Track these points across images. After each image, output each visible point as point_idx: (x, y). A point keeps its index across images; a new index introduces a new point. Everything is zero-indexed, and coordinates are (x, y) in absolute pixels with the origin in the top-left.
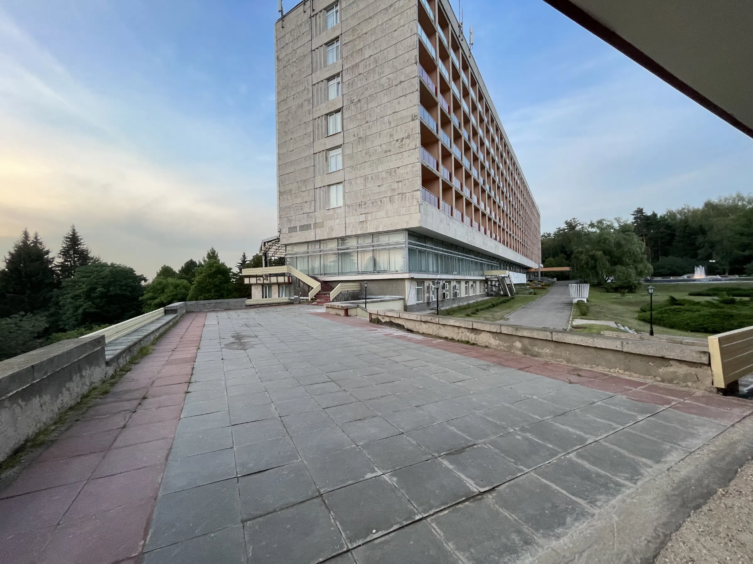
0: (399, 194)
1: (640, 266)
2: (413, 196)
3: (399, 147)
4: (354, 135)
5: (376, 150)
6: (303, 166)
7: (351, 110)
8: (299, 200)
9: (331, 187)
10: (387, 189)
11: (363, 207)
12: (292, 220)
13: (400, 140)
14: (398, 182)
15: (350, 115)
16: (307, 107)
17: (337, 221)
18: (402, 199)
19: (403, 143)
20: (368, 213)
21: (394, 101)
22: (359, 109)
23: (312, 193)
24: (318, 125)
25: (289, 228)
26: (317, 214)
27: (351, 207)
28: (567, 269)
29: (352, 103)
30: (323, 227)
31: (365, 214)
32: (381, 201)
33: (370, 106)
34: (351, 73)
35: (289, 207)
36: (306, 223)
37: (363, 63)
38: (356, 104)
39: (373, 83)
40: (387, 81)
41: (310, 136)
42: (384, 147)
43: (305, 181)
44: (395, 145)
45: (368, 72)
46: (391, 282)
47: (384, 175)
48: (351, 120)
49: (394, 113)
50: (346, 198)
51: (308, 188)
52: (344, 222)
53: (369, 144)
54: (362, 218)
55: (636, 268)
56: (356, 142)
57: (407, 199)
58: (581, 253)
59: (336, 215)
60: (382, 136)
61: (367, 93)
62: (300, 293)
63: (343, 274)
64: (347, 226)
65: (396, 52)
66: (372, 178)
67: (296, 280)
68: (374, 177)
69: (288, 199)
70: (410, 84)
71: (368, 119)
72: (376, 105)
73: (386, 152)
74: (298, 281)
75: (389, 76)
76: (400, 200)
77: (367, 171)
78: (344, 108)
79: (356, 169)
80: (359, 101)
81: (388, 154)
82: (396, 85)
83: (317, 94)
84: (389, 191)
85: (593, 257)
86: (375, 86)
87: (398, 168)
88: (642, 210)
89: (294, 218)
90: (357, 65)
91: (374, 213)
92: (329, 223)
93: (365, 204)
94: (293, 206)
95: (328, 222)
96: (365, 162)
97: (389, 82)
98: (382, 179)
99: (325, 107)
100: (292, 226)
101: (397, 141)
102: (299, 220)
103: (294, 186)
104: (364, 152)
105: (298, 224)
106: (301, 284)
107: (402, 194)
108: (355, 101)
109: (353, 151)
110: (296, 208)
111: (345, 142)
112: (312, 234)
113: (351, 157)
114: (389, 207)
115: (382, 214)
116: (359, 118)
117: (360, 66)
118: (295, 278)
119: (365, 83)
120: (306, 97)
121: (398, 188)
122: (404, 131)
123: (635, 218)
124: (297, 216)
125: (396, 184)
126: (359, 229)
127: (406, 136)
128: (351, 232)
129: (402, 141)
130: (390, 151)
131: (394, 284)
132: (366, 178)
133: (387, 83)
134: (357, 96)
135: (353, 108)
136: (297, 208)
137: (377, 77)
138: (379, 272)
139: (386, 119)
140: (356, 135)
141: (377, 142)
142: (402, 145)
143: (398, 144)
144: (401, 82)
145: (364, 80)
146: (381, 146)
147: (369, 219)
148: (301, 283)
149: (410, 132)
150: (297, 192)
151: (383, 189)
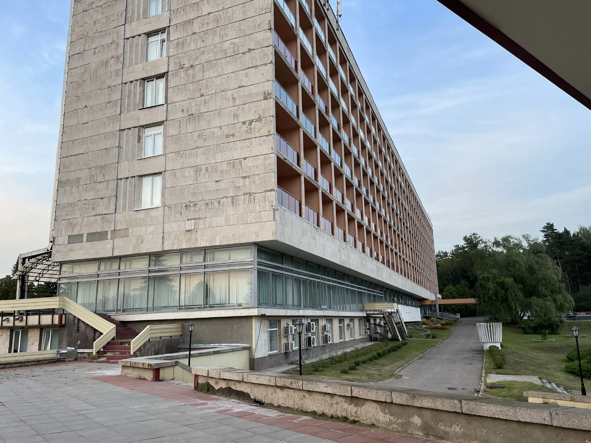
0: (245, 194)
1: (559, 297)
2: (265, 198)
3: (247, 131)
4: (183, 111)
5: (213, 133)
6: (103, 146)
7: (180, 77)
8: (90, 195)
9: (145, 179)
10: (228, 186)
11: (192, 209)
12: (76, 225)
13: (247, 123)
14: (244, 177)
15: (178, 84)
16: (114, 66)
17: (151, 228)
18: (250, 201)
19: (252, 126)
20: (199, 218)
21: (240, 72)
22: (191, 77)
23: (113, 185)
24: (130, 92)
25: (70, 237)
26: (118, 216)
27: (173, 209)
28: (472, 301)
29: (181, 68)
30: (128, 236)
31: (194, 219)
32: (219, 202)
33: (207, 75)
34: (182, 31)
35: (73, 205)
36: (99, 230)
37: (198, 20)
38: (187, 70)
39: (212, 47)
40: (232, 46)
41: (116, 106)
42: (226, 130)
43: (102, 167)
44: (240, 128)
45: (206, 32)
46: (231, 321)
47: (224, 166)
48: (179, 90)
49: (239, 87)
50: (166, 196)
51: (107, 178)
52: (161, 231)
53: (203, 125)
54: (190, 225)
55: (555, 301)
56: (185, 119)
57: (257, 201)
58: (488, 279)
59: (149, 219)
60: (222, 116)
61: (203, 59)
62: (79, 342)
63: (155, 309)
64: (166, 237)
65: (244, 13)
66: (207, 170)
67: (74, 321)
68: (210, 169)
69: (72, 193)
70: (262, 54)
71: (203, 91)
72: (216, 75)
73: (228, 136)
74: (76, 321)
75: (234, 41)
76: (247, 202)
77: (200, 160)
78: (169, 73)
79: (184, 156)
80: (192, 66)
81: (231, 139)
82: (244, 53)
83: (131, 52)
84: (232, 189)
85: (502, 285)
86: (215, 50)
87: (245, 159)
88: (552, 225)
89: (80, 220)
90: (190, 22)
91: (208, 219)
92: (135, 232)
93: (195, 205)
94: (79, 203)
95: (135, 229)
96: (197, 148)
97: (234, 48)
98: (221, 172)
99: (141, 70)
100: (75, 233)
101: (244, 123)
102: (87, 226)
103: (84, 174)
104: (196, 134)
105: (85, 231)
106: (82, 327)
107: (250, 194)
108: (186, 66)
109: (180, 131)
110: (84, 206)
111: (169, 119)
112: (108, 246)
113: (177, 139)
114: (231, 211)
115: (220, 220)
116: (191, 88)
117: (195, 24)
118: (72, 318)
119: (200, 44)
120: (114, 54)
121: (245, 186)
122: (253, 112)
123: (545, 235)
124: (85, 219)
125: (242, 180)
126: (184, 241)
127: (257, 118)
128: (172, 245)
129: (250, 124)
130: (233, 135)
131: (236, 325)
132: (197, 169)
133: (232, 50)
134: (189, 60)
135: (182, 75)
136: (87, 206)
137: (217, 39)
138: (212, 307)
139: (229, 93)
140: (185, 111)
141: (216, 123)
142: (250, 129)
143: (244, 128)
144: (250, 50)
145: (199, 42)
146: (221, 128)
147: (201, 227)
148: (81, 324)
149: (261, 113)
150: (88, 182)
151: (222, 185)
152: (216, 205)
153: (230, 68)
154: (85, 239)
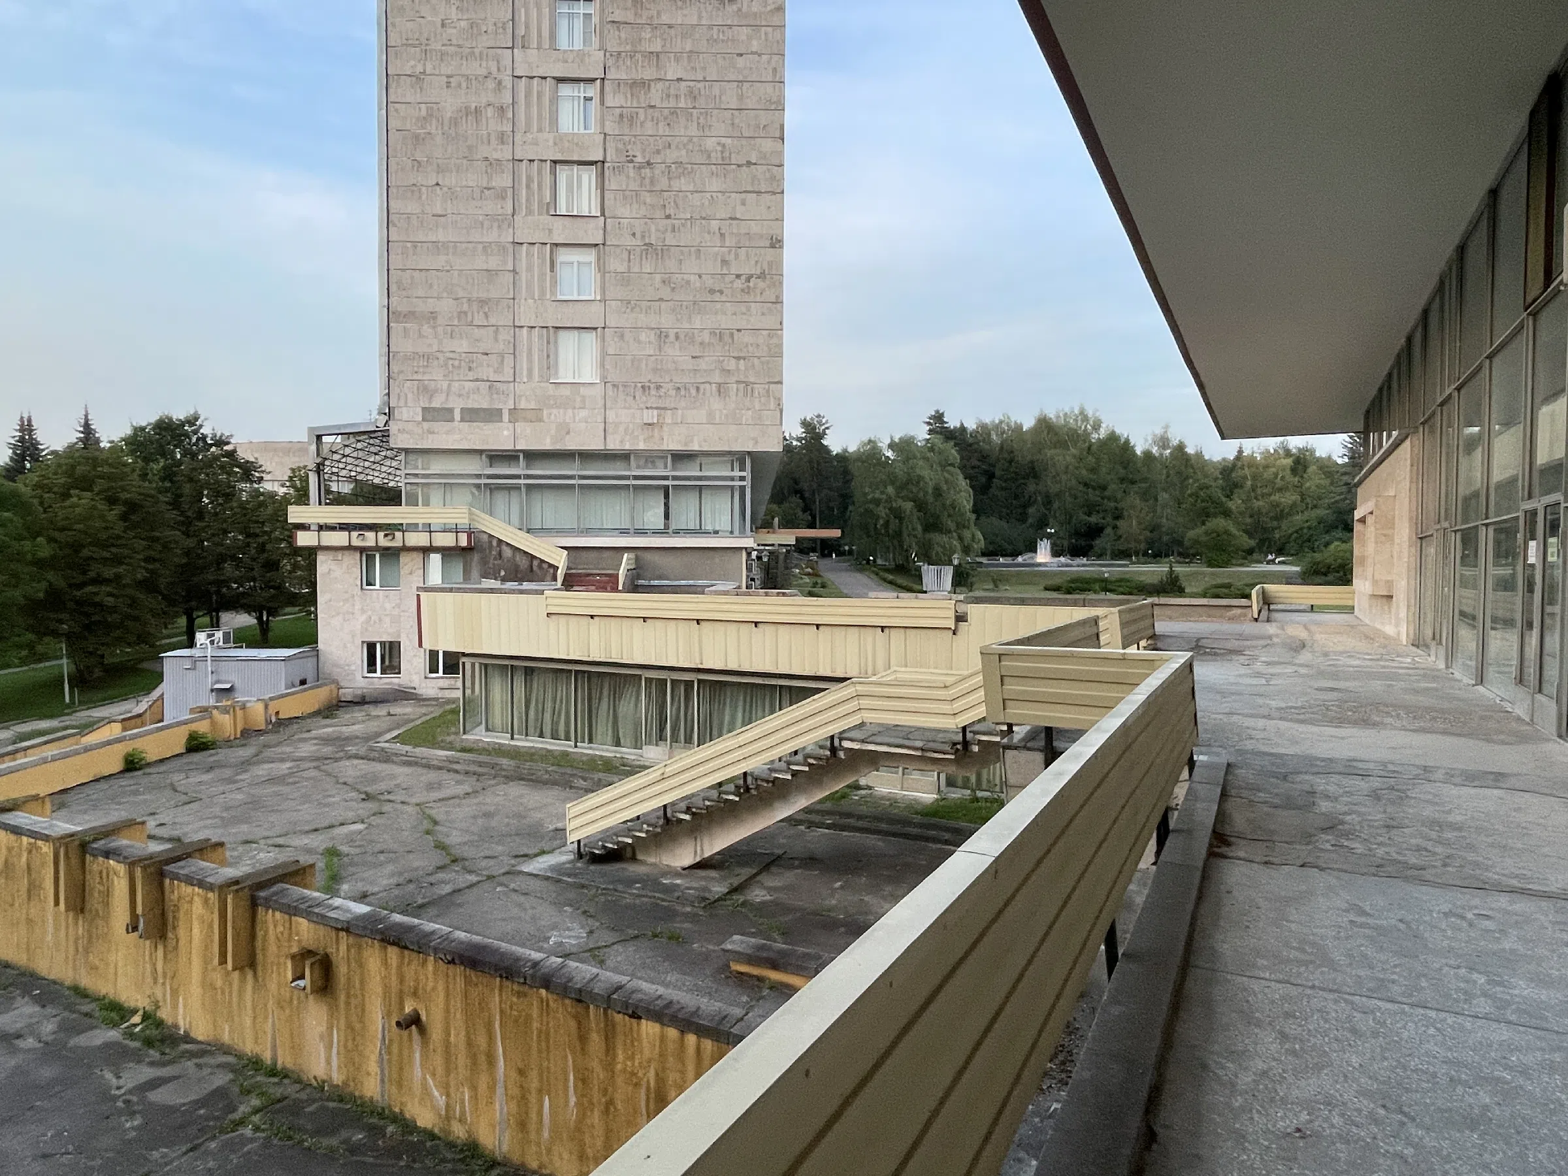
0: (738, 382)
2: (768, 391)
3: (743, 290)
4: (634, 235)
5: (688, 282)
6: (480, 263)
7: (628, 177)
9: (561, 333)
10: (713, 367)
11: (653, 392)
12: (436, 391)
14: (738, 358)
15: (624, 187)
17: (583, 413)
18: (745, 395)
20: (665, 409)
21: (733, 195)
22: (647, 181)
23: (506, 335)
24: (529, 179)
25: (424, 409)
26: (520, 388)
27: (621, 388)
29: (629, 162)
30: (540, 420)
31: (657, 408)
32: (698, 389)
33: (676, 185)
34: (629, 96)
36: (485, 406)
37: (660, 85)
38: (639, 168)
39: (685, 140)
40: (719, 148)
41: (503, 198)
42: (709, 282)
43: (483, 302)
44: (731, 282)
47: (706, 337)
49: (731, 219)
50: (607, 367)
51: (493, 321)
52: (600, 419)
53: (671, 265)
54: (651, 416)
56: (638, 249)
57: (756, 394)
59: (578, 399)
60: (702, 257)
61: (671, 155)
62: (503, 573)
64: (610, 430)
65: (741, 98)
66: (677, 338)
67: (490, 542)
68: (682, 336)
69: (421, 336)
70: (768, 175)
71: (670, 211)
76: (741, 394)
77: (666, 321)
78: (606, 165)
79: (638, 309)
80: (649, 163)
81: (717, 297)
82: (739, 166)
83: (528, 105)
84: (717, 371)
87: (739, 330)
88: (942, 414)
89: (445, 385)
90: (644, 84)
91: (680, 412)
93: (658, 388)
94: (439, 355)
95: (555, 411)
96: (661, 300)
98: (701, 344)
99: (551, 143)
100: (436, 404)
101: (738, 276)
102: (460, 396)
103: (445, 306)
104: (658, 277)
105: (457, 405)
107: (747, 384)
108: (639, 159)
109: (629, 267)
110: (451, 362)
111: (608, 243)
112: (506, 433)
113: (625, 279)
115: (700, 415)
116: (648, 200)
117: (653, 90)
118: (485, 537)
119: (662, 129)
120: (492, 98)
121: (738, 369)
122: (753, 262)
124: (456, 384)
125: (733, 361)
126: (641, 438)
127: (758, 272)
128: (621, 442)
129: (748, 280)
130: (721, 292)
132: (662, 335)
133: (719, 154)
134: (644, 151)
135: (632, 175)
137: (693, 131)
139: (715, 224)
140: (638, 235)
141: (692, 266)
142: (749, 287)
143: (739, 284)
144: (749, 163)
145: (661, 125)
146: (700, 276)
147: (668, 420)
148: (504, 547)
149: (765, 267)
150: (456, 323)
152: (693, 392)
153: (715, 185)
154: (457, 416)
